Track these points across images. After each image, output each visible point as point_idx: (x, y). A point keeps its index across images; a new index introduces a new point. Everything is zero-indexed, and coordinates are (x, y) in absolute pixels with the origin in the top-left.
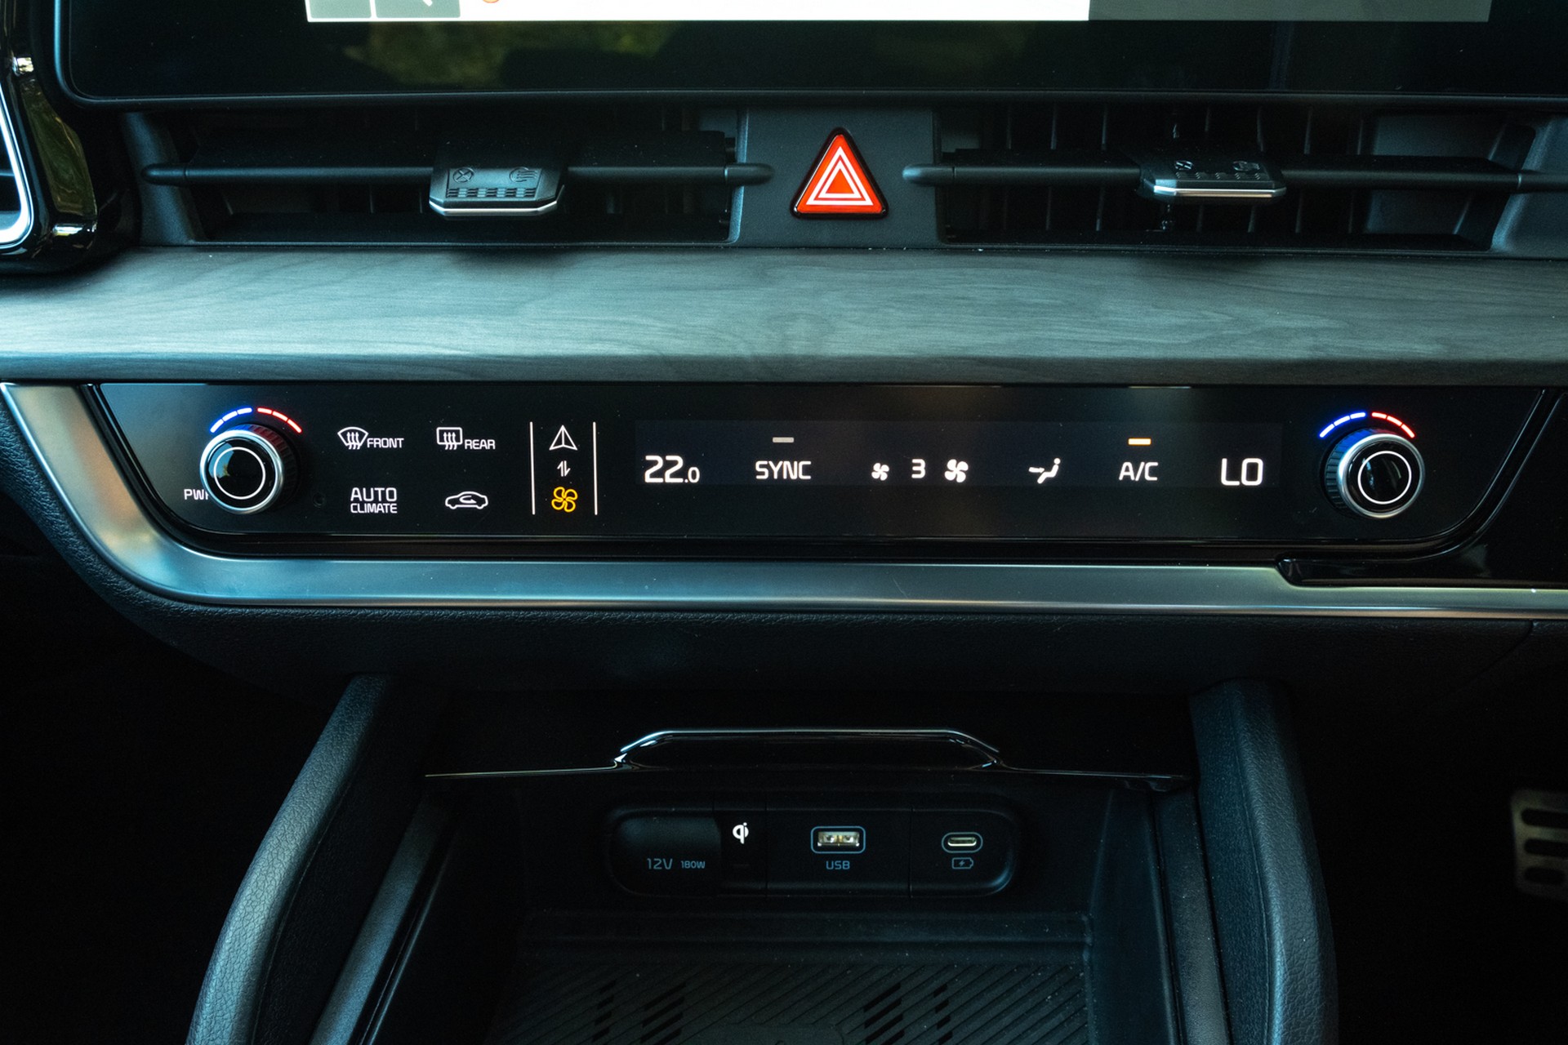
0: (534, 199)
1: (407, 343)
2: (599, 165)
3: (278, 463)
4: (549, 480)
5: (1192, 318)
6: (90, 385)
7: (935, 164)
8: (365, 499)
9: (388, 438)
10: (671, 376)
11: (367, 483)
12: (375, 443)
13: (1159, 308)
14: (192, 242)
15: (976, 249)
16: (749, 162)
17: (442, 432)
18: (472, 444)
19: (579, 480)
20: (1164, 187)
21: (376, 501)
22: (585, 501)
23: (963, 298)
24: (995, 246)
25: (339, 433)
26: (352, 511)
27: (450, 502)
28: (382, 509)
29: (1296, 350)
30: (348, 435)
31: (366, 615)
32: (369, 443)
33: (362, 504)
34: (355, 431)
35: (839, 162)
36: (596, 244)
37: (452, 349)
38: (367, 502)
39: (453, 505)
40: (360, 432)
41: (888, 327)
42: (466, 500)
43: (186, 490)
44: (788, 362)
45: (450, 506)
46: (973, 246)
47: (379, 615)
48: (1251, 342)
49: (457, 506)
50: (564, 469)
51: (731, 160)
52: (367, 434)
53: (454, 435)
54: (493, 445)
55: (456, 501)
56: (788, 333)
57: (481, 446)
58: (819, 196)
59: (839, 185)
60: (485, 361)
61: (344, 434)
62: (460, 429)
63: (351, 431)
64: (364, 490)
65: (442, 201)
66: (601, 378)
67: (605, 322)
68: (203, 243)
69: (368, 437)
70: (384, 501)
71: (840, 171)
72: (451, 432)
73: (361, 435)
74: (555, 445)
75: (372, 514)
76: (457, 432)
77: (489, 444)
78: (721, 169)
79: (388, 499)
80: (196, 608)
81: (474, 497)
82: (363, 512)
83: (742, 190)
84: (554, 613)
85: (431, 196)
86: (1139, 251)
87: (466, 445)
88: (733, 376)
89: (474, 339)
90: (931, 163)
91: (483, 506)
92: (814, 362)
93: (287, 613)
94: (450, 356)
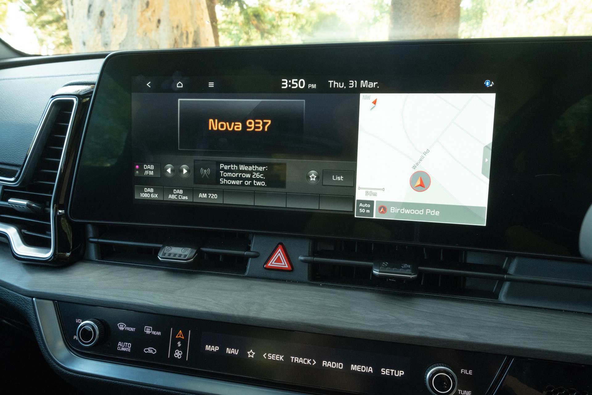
0: (186, 258)
1: (140, 299)
2: (210, 248)
3: (98, 332)
4: (174, 347)
5: (382, 317)
6: (56, 301)
7: (309, 256)
8: (122, 346)
9: (131, 328)
10: (213, 319)
11: (123, 341)
12: (127, 329)
13: (371, 312)
14: (97, 260)
15: (320, 284)
16: (253, 251)
17: (146, 328)
18: (154, 333)
19: (183, 349)
20: (376, 272)
21: (125, 347)
22: (184, 356)
23: (308, 302)
24: (326, 284)
25: (118, 325)
26: (118, 349)
27: (146, 350)
28: (126, 350)
29: (415, 332)
30: (121, 325)
31: (117, 383)
32: (126, 329)
33: (121, 347)
34: (122, 324)
35: (279, 253)
36: (206, 272)
37: (153, 303)
38: (122, 347)
39: (146, 351)
40: (124, 325)
41: (282, 310)
42: (150, 350)
43: (75, 336)
44: (248, 318)
45: (145, 351)
46: (319, 283)
47: (120, 383)
48: (400, 328)
49: (147, 352)
50: (179, 344)
51: (248, 249)
52: (126, 326)
53: (149, 329)
54: (160, 334)
55: (147, 350)
56: (250, 308)
57: (157, 334)
58: (272, 263)
59: (278, 260)
60: (160, 308)
61: (119, 325)
62: (151, 328)
63: (121, 324)
64: (122, 343)
65: (160, 256)
66: (193, 317)
67: (198, 299)
68: (99, 261)
69: (126, 327)
70: (127, 347)
71: (279, 256)
72: (149, 328)
73: (124, 326)
74: (178, 336)
75: (123, 351)
76: (150, 328)
77: (159, 333)
78: (244, 252)
79: (128, 347)
80: (71, 373)
81: (152, 350)
82: (120, 350)
83: (250, 259)
84: (171, 391)
85: (158, 255)
86: (373, 290)
87: (152, 333)
88: (231, 321)
89: (160, 300)
90: (308, 255)
91: (155, 353)
92: (255, 319)
93: (95, 379)
94: (151, 305)
